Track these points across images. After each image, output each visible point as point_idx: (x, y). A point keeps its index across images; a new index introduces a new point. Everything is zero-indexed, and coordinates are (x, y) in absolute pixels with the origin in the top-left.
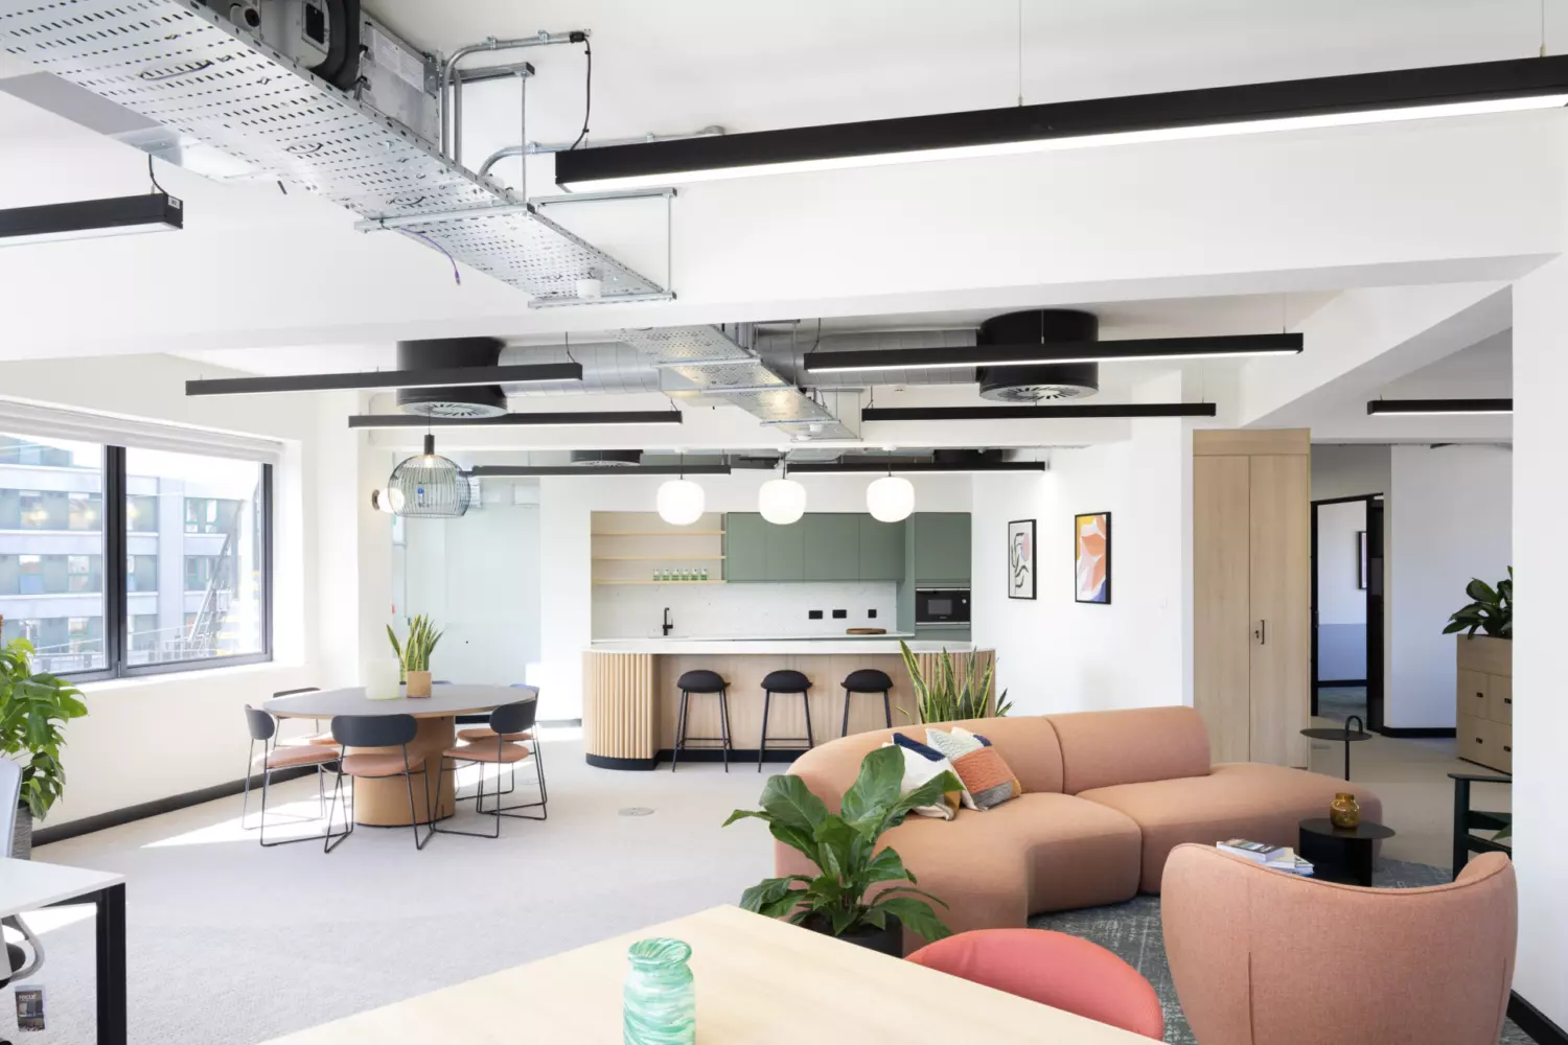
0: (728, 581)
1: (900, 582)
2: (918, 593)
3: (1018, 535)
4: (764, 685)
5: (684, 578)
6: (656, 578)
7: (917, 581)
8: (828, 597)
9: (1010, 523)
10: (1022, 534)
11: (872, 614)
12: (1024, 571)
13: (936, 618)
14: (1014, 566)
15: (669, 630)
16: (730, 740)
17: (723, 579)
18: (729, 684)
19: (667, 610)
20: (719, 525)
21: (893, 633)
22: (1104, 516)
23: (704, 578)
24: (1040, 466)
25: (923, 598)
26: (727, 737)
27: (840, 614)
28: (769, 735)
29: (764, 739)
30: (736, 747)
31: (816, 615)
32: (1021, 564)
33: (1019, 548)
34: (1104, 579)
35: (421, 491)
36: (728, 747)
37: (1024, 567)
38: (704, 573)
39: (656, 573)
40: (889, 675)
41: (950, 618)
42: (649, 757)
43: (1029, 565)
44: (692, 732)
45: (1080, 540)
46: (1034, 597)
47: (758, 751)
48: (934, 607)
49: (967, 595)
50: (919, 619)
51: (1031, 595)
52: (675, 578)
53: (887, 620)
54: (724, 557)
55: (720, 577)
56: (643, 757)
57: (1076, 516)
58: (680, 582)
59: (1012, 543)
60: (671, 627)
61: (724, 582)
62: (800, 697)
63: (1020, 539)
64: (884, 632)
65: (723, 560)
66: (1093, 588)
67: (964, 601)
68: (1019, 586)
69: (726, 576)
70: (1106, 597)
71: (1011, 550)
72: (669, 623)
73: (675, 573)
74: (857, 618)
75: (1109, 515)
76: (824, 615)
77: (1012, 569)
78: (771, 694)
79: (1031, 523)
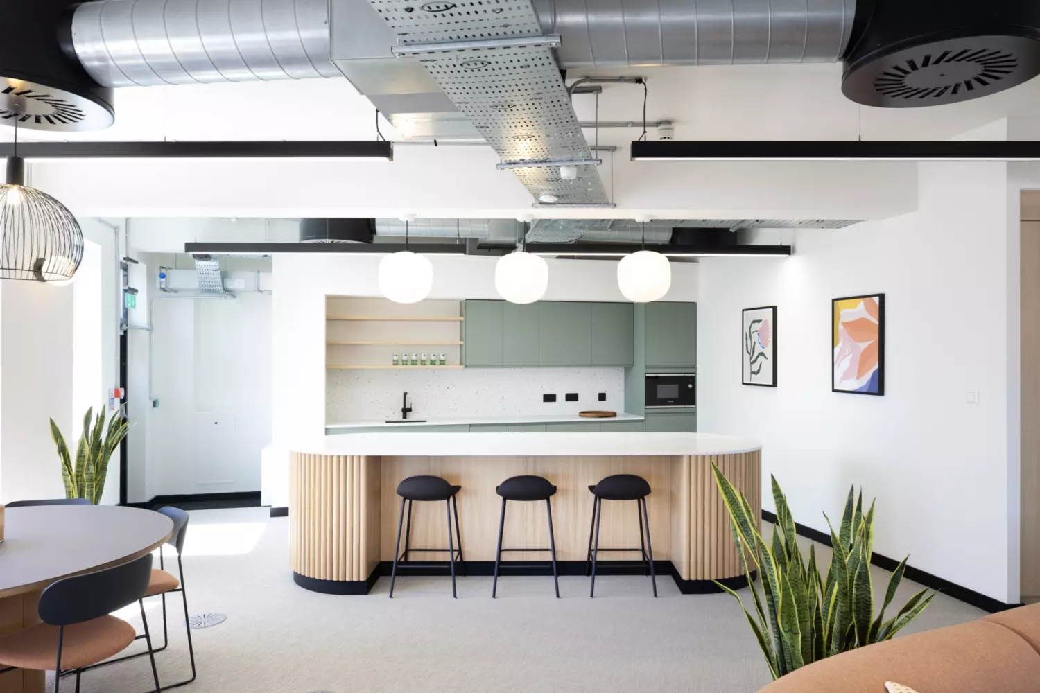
0: (466, 366)
1: (628, 368)
2: (647, 377)
3: (754, 322)
4: (500, 490)
5: (423, 363)
6: (396, 363)
7: (647, 367)
8: (561, 382)
9: (743, 310)
10: (759, 321)
11: (602, 397)
12: (761, 357)
13: (664, 402)
14: (750, 353)
15: (408, 414)
16: (460, 551)
17: (461, 364)
18: (458, 488)
19: (405, 394)
20: (459, 314)
21: (621, 416)
22: (877, 299)
23: (443, 363)
24: (786, 250)
25: (652, 383)
26: (456, 546)
27: (572, 397)
28: (505, 546)
29: (500, 550)
30: (468, 557)
31: (550, 398)
32: (758, 350)
33: (755, 336)
34: (876, 367)
35: (163, 276)
36: (459, 560)
37: (762, 354)
38: (442, 358)
39: (395, 358)
40: (644, 477)
41: (677, 402)
42: (362, 579)
43: (769, 351)
44: (417, 542)
45: (840, 327)
46: (775, 384)
47: (494, 563)
48: (663, 391)
49: (693, 380)
50: (649, 402)
51: (771, 383)
52: (414, 363)
53: (615, 403)
54: (462, 343)
55: (459, 363)
56: (355, 579)
57: (834, 300)
58: (419, 367)
59: (746, 330)
60: (410, 410)
61: (462, 367)
62: (542, 504)
63: (756, 326)
64: (614, 415)
65: (461, 346)
66: (858, 378)
67: (690, 386)
68: (756, 373)
69: (464, 362)
70: (878, 386)
71: (746, 337)
72: (408, 406)
73: (414, 358)
74: (588, 402)
75: (882, 297)
76: (558, 398)
77: (747, 356)
78: (508, 501)
79: (771, 309)
